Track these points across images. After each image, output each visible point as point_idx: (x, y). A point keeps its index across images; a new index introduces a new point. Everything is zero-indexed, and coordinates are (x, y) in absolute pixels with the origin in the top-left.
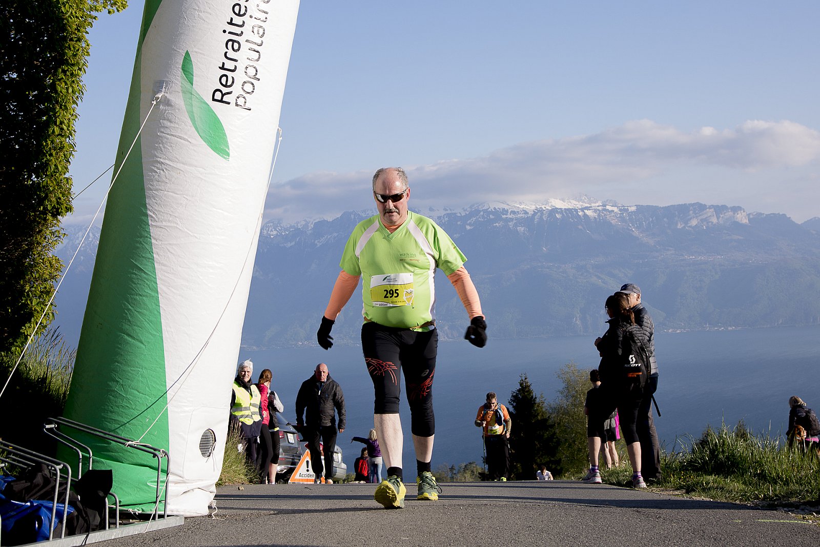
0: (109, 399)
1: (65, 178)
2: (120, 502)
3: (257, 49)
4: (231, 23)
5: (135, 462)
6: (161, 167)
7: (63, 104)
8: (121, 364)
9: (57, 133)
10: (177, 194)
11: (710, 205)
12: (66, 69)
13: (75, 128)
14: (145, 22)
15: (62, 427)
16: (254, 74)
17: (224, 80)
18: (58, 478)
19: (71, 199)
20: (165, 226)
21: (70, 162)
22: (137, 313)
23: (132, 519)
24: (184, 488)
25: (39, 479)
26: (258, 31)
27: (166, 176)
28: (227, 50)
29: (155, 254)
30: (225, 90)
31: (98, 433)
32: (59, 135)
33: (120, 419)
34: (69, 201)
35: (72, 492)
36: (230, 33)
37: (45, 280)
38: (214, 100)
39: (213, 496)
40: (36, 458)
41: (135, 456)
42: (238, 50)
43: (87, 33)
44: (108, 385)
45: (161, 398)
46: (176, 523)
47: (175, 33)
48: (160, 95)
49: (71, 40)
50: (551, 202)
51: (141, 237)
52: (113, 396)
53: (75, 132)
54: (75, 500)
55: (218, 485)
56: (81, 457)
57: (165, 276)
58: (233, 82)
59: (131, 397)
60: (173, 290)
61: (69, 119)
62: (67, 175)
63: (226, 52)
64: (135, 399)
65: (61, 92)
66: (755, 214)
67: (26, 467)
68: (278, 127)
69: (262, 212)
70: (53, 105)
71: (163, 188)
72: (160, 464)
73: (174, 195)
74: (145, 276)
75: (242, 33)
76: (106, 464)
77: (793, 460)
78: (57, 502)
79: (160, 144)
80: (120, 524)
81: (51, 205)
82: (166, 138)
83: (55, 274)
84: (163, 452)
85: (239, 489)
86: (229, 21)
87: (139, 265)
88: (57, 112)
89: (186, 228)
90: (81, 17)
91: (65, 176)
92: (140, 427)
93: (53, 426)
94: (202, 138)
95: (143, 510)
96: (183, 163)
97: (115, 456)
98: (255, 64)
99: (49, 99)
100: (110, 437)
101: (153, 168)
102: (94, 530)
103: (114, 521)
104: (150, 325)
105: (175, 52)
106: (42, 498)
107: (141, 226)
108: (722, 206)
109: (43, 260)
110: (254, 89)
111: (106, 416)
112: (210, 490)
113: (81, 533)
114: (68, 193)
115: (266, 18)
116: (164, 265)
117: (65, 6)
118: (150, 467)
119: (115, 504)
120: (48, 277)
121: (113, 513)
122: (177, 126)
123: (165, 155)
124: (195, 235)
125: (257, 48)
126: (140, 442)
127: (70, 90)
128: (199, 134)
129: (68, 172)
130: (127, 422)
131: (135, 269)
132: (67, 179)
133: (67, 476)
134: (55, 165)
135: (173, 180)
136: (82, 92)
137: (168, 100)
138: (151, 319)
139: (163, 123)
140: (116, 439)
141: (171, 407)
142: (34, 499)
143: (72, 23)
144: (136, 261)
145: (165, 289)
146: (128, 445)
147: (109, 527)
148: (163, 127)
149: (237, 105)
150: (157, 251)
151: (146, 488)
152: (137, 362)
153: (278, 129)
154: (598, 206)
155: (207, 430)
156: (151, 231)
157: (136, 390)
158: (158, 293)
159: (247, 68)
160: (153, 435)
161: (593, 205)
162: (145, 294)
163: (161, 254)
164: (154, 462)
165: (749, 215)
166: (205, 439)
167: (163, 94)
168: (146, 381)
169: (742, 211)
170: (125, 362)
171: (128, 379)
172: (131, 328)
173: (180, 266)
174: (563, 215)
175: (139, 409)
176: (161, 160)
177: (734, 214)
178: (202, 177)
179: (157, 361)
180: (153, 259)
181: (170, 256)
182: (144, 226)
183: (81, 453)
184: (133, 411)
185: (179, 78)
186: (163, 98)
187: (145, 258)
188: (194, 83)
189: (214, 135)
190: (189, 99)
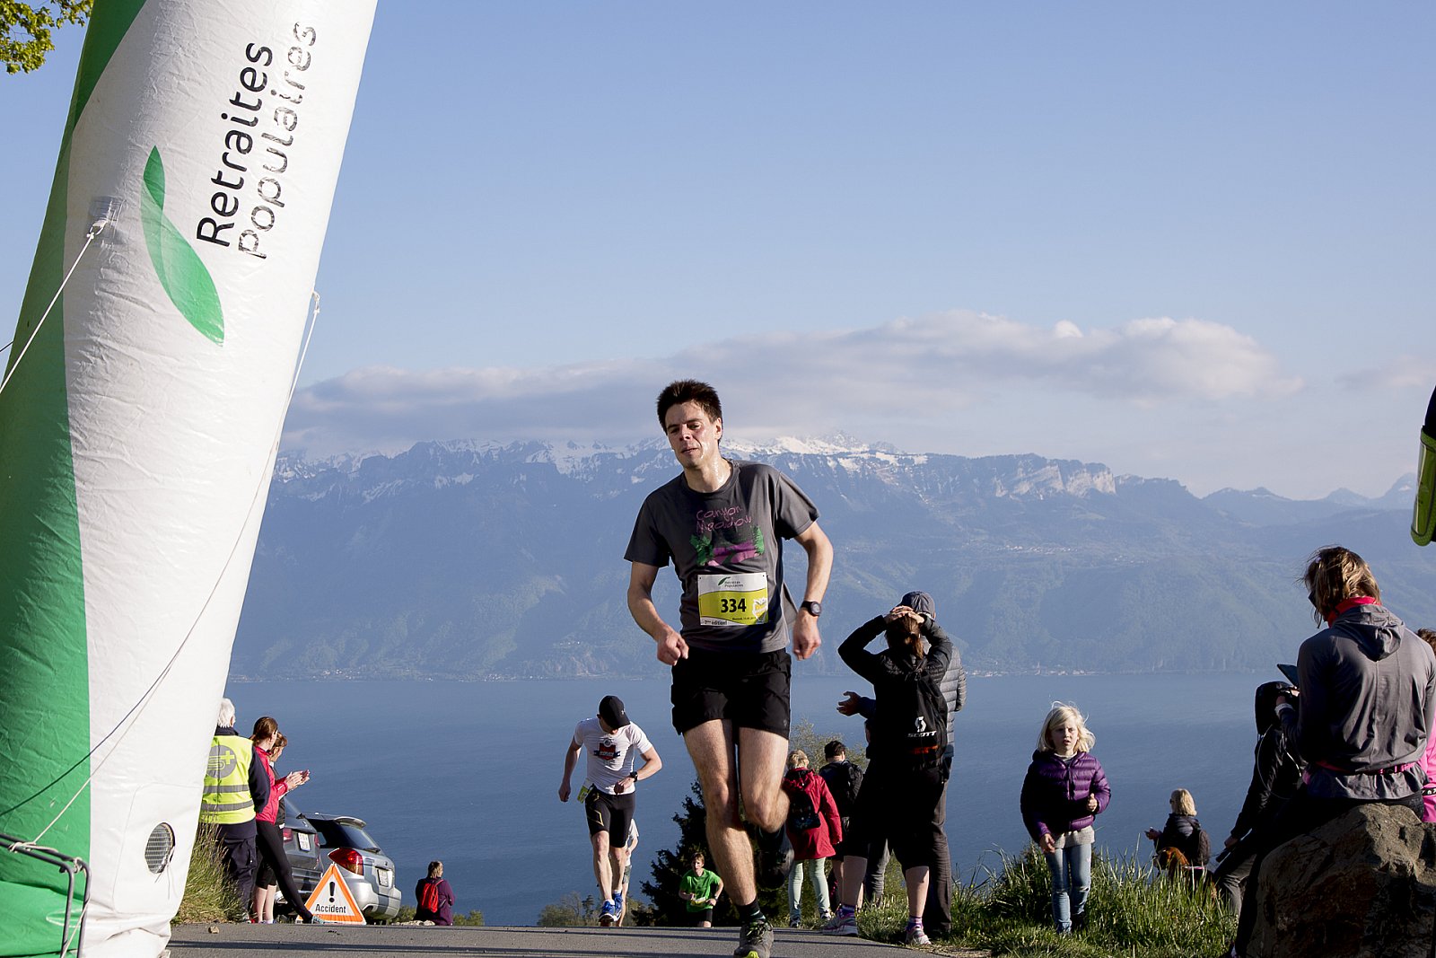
3: (281, 151)
4: (236, 102)
5: (25, 878)
6: (97, 351)
8: (8, 701)
10: (125, 402)
11: (1053, 459)
14: (79, 91)
16: (275, 195)
17: (219, 202)
20: (101, 458)
22: (42, 612)
24: (113, 927)
26: (285, 118)
27: (106, 369)
28: (227, 150)
29: (81, 506)
30: (220, 220)
36: (234, 119)
38: (200, 236)
39: (165, 942)
41: (26, 868)
42: (248, 150)
45: (80, 766)
47: (134, 115)
48: (101, 224)
50: (781, 442)
51: (56, 475)
55: (173, 922)
57: (96, 548)
58: (236, 207)
59: (24, 762)
60: (110, 572)
63: (226, 154)
64: (30, 766)
66: (1127, 477)
68: (313, 291)
69: (278, 440)
71: (99, 389)
72: (73, 885)
73: (120, 403)
74: (59, 545)
75: (256, 120)
77: (1173, 904)
79: (98, 310)
82: (109, 300)
84: (79, 862)
85: (211, 932)
86: (234, 99)
87: (49, 527)
89: (139, 463)
92: (38, 817)
94: (175, 304)
96: (139, 348)
98: (277, 177)
101: (84, 353)
104: (64, 633)
105: (134, 148)
107: (56, 456)
108: (1073, 461)
110: (273, 221)
112: (160, 932)
115: (301, 97)
116: (96, 528)
118: (54, 889)
122: (132, 281)
123: (106, 331)
124: (154, 475)
125: (282, 149)
126: (37, 844)
128: (170, 295)
130: (15, 808)
131: (41, 532)
135: (119, 375)
137: (117, 233)
138: (66, 623)
139: (106, 275)
141: (96, 783)
144: (44, 518)
145: (94, 569)
146: (16, 850)
148: (106, 281)
149: (241, 248)
150: (84, 501)
151: (45, 926)
152: (39, 700)
153: (313, 294)
154: (862, 453)
155: (160, 825)
156: (74, 465)
157: (35, 750)
158: (81, 576)
159: (262, 183)
160: (62, 831)
161: (853, 450)
162: (58, 577)
163: (91, 507)
164: (61, 880)
165: (1116, 479)
166: (156, 840)
167: (107, 221)
168: (52, 734)
169: (1106, 473)
170: (17, 699)
171: (19, 729)
172: (29, 639)
173: (125, 531)
174: (801, 464)
175: (37, 783)
176: (99, 340)
177: (1092, 476)
178: (172, 373)
179: (74, 699)
180: (76, 516)
181: (106, 512)
182: (62, 457)
184: (27, 788)
185: (138, 195)
186: (107, 229)
187: (62, 513)
188: (164, 204)
189: (197, 299)
190: (156, 233)
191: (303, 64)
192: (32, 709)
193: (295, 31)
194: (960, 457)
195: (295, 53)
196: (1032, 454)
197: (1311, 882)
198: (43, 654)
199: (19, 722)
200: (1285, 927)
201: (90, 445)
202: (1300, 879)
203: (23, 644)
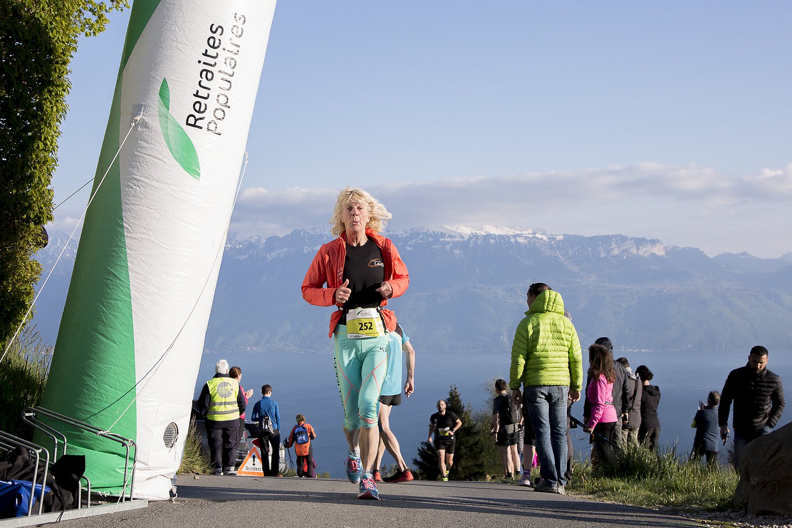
0: (83, 392)
1: (47, 190)
2: (91, 484)
4: (205, 54)
5: (105, 449)
6: (137, 183)
7: (48, 121)
8: (95, 361)
9: (41, 148)
10: (151, 209)
11: (631, 237)
12: (51, 89)
13: (57, 144)
14: (126, 50)
15: (39, 416)
16: (225, 102)
17: (197, 106)
18: (38, 462)
19: (52, 209)
20: (139, 238)
21: (52, 176)
22: (111, 315)
23: (101, 501)
24: (148, 474)
25: (19, 461)
26: (230, 62)
27: (141, 192)
28: (201, 79)
29: (129, 262)
30: (198, 116)
31: (72, 422)
32: (43, 150)
33: (91, 409)
34: (50, 211)
35: (48, 474)
36: (204, 63)
38: (187, 124)
39: (173, 483)
40: (16, 442)
41: (105, 444)
42: (212, 79)
43: (72, 57)
44: (83, 380)
45: (131, 392)
46: (141, 506)
47: (153, 61)
48: (138, 118)
49: (57, 63)
50: (485, 229)
51: (117, 247)
52: (87, 390)
53: (58, 147)
54: (51, 481)
56: (56, 443)
57: (137, 283)
58: (206, 109)
59: (103, 391)
60: (144, 295)
61: (53, 136)
62: (49, 187)
63: (201, 81)
64: (106, 393)
65: (46, 110)
66: (671, 246)
67: (7, 450)
68: (245, 151)
69: (228, 228)
70: (39, 122)
71: (138, 203)
72: (128, 453)
73: (148, 209)
74: (119, 282)
75: (216, 64)
76: (79, 451)
78: (36, 482)
79: (137, 162)
80: (91, 504)
81: (34, 214)
82: (142, 157)
83: (35, 277)
84: (131, 441)
85: (195, 479)
87: (114, 272)
88: (42, 128)
89: (158, 240)
90: (67, 42)
91: (47, 188)
92: (110, 418)
93: (32, 414)
94: (176, 159)
95: (111, 493)
96: (157, 181)
97: (88, 443)
98: (226, 93)
99: (35, 116)
100: (83, 426)
101: (130, 184)
102: (68, 509)
103: (86, 502)
104: (122, 327)
105: (155, 79)
106: (21, 478)
107: (117, 237)
108: (642, 238)
110: (224, 116)
111: (80, 407)
112: (171, 477)
113: (56, 511)
114: (50, 203)
115: (238, 51)
116: (137, 273)
117: (52, 32)
118: (119, 455)
119: (87, 486)
121: (85, 494)
122: (153, 147)
123: (141, 173)
124: (166, 246)
125: (229, 78)
127: (55, 109)
128: (173, 154)
129: (50, 184)
130: (99, 413)
131: (110, 275)
132: (49, 190)
133: (45, 460)
134: (39, 178)
135: (148, 196)
136: (65, 111)
137: (146, 123)
138: (123, 321)
139: (141, 144)
140: (88, 428)
142: (15, 479)
143: (59, 47)
144: (111, 268)
145: (137, 294)
146: (100, 435)
147: (81, 507)
148: (141, 147)
149: (208, 129)
150: (132, 260)
151: (115, 473)
152: (110, 360)
153: (245, 153)
154: (529, 234)
155: (171, 423)
156: (126, 242)
157: (108, 385)
158: (130, 298)
159: (219, 96)
160: (123, 426)
161: (524, 232)
162: (118, 298)
163: (135, 263)
164: (123, 451)
165: (666, 248)
166: (169, 431)
167: (141, 116)
168: (117, 377)
169: (660, 244)
170: (99, 359)
171: (101, 375)
172: (105, 329)
173: (152, 275)
174: (496, 240)
175: (110, 401)
176: (138, 178)
177: (652, 246)
178: (174, 194)
179: (128, 360)
180: (127, 267)
181: (142, 265)
182: (120, 237)
183: (56, 440)
184: (105, 404)
185: (157, 103)
186: (141, 121)
187: (120, 266)
188: (170, 108)
189: (187, 156)
190: (165, 122)
191: (239, 34)
192: (107, 365)
193: (235, 17)
194: (581, 236)
195: (235, 28)
196: (620, 235)
197: (769, 460)
198: (112, 337)
199: (101, 371)
200: (755, 483)
201: (134, 231)
202: (764, 457)
203: (102, 332)
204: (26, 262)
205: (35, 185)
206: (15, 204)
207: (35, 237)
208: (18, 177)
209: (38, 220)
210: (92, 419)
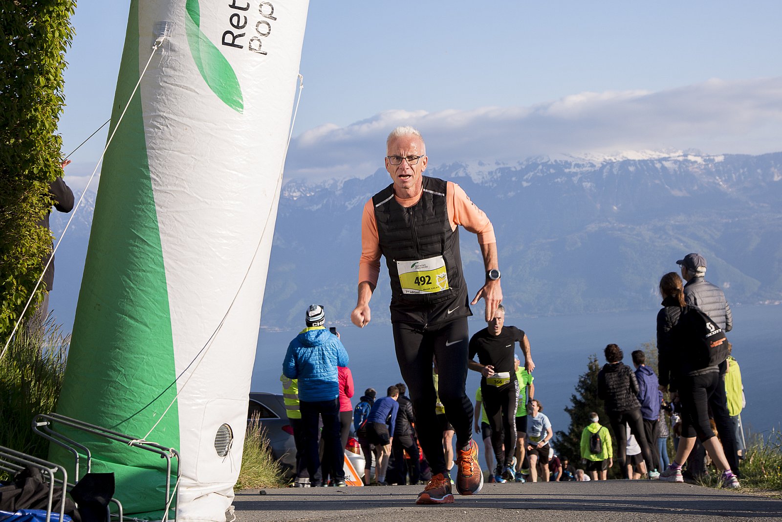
0: (110, 391)
1: (53, 136)
5: (140, 463)
6: (164, 122)
7: (49, 50)
8: (123, 351)
9: (42, 84)
10: (184, 154)
13: (63, 78)
15: (55, 424)
16: (270, 13)
17: (235, 19)
18: (53, 484)
20: (171, 191)
21: (58, 119)
22: (140, 292)
24: (197, 492)
25: (30, 485)
27: (170, 133)
29: (160, 223)
30: (236, 32)
31: (97, 431)
32: (45, 86)
33: (122, 413)
35: (67, 499)
37: (33, 255)
38: (224, 43)
39: (230, 501)
40: (26, 461)
41: (140, 457)
44: (109, 376)
45: (170, 390)
48: (161, 39)
51: (144, 204)
52: (114, 388)
53: (64, 82)
54: (72, 509)
55: (236, 488)
56: (78, 457)
57: (172, 249)
58: (246, 23)
59: (135, 388)
60: (181, 264)
62: (55, 133)
64: (139, 391)
65: (46, 35)
67: (14, 471)
68: (298, 74)
69: (283, 173)
70: (38, 52)
71: (167, 147)
72: (169, 465)
73: (181, 155)
74: (148, 248)
76: (107, 467)
78: (52, 511)
79: (162, 95)
81: (38, 168)
82: (170, 89)
83: (44, 247)
84: (173, 451)
87: (142, 237)
88: (43, 60)
89: (195, 193)
91: (53, 134)
92: (146, 423)
93: (45, 423)
94: (211, 89)
95: (150, 519)
96: (190, 118)
97: (118, 457)
99: (32, 44)
100: (111, 435)
101: (155, 123)
104: (155, 305)
106: (33, 506)
107: (142, 191)
109: (29, 232)
110: (270, 30)
111: (106, 411)
112: (227, 495)
114: (57, 153)
116: (171, 236)
119: (118, 512)
120: (36, 251)
122: (182, 75)
123: (169, 109)
124: (206, 200)
126: (146, 440)
127: (57, 34)
128: (208, 83)
129: (57, 129)
130: (131, 417)
131: (137, 241)
132: (56, 137)
133: (62, 481)
134: (42, 122)
135: (179, 137)
136: (70, 36)
137: (172, 45)
138: (156, 298)
139: (166, 72)
140: (118, 437)
141: (181, 399)
142: (24, 508)
144: (137, 231)
145: (171, 262)
146: (132, 445)
148: (166, 76)
149: (251, 49)
150: (162, 219)
151: (155, 494)
152: (142, 348)
153: (300, 76)
154: (678, 157)
155: (223, 425)
156: (154, 196)
157: (141, 380)
158: (164, 269)
159: (261, 5)
160: (161, 432)
161: (672, 155)
162: (148, 269)
163: (167, 223)
166: (221, 435)
167: (165, 37)
168: (152, 370)
170: (128, 348)
171: (131, 368)
172: (134, 309)
173: (189, 237)
174: (637, 167)
175: (144, 402)
176: (164, 115)
178: (211, 133)
179: (164, 347)
180: (158, 229)
181: (176, 225)
182: (146, 191)
183: (78, 454)
184: (138, 404)
185: (183, 19)
186: (165, 43)
187: (149, 228)
188: (200, 24)
189: (225, 84)
190: (196, 43)
192: (138, 354)
198: (143, 319)
199: (130, 363)
201: (163, 182)
203: (129, 313)
204: (30, 230)
205: (37, 131)
206: (13, 157)
207: (41, 197)
208: (15, 123)
209: (43, 175)
210: (123, 426)
